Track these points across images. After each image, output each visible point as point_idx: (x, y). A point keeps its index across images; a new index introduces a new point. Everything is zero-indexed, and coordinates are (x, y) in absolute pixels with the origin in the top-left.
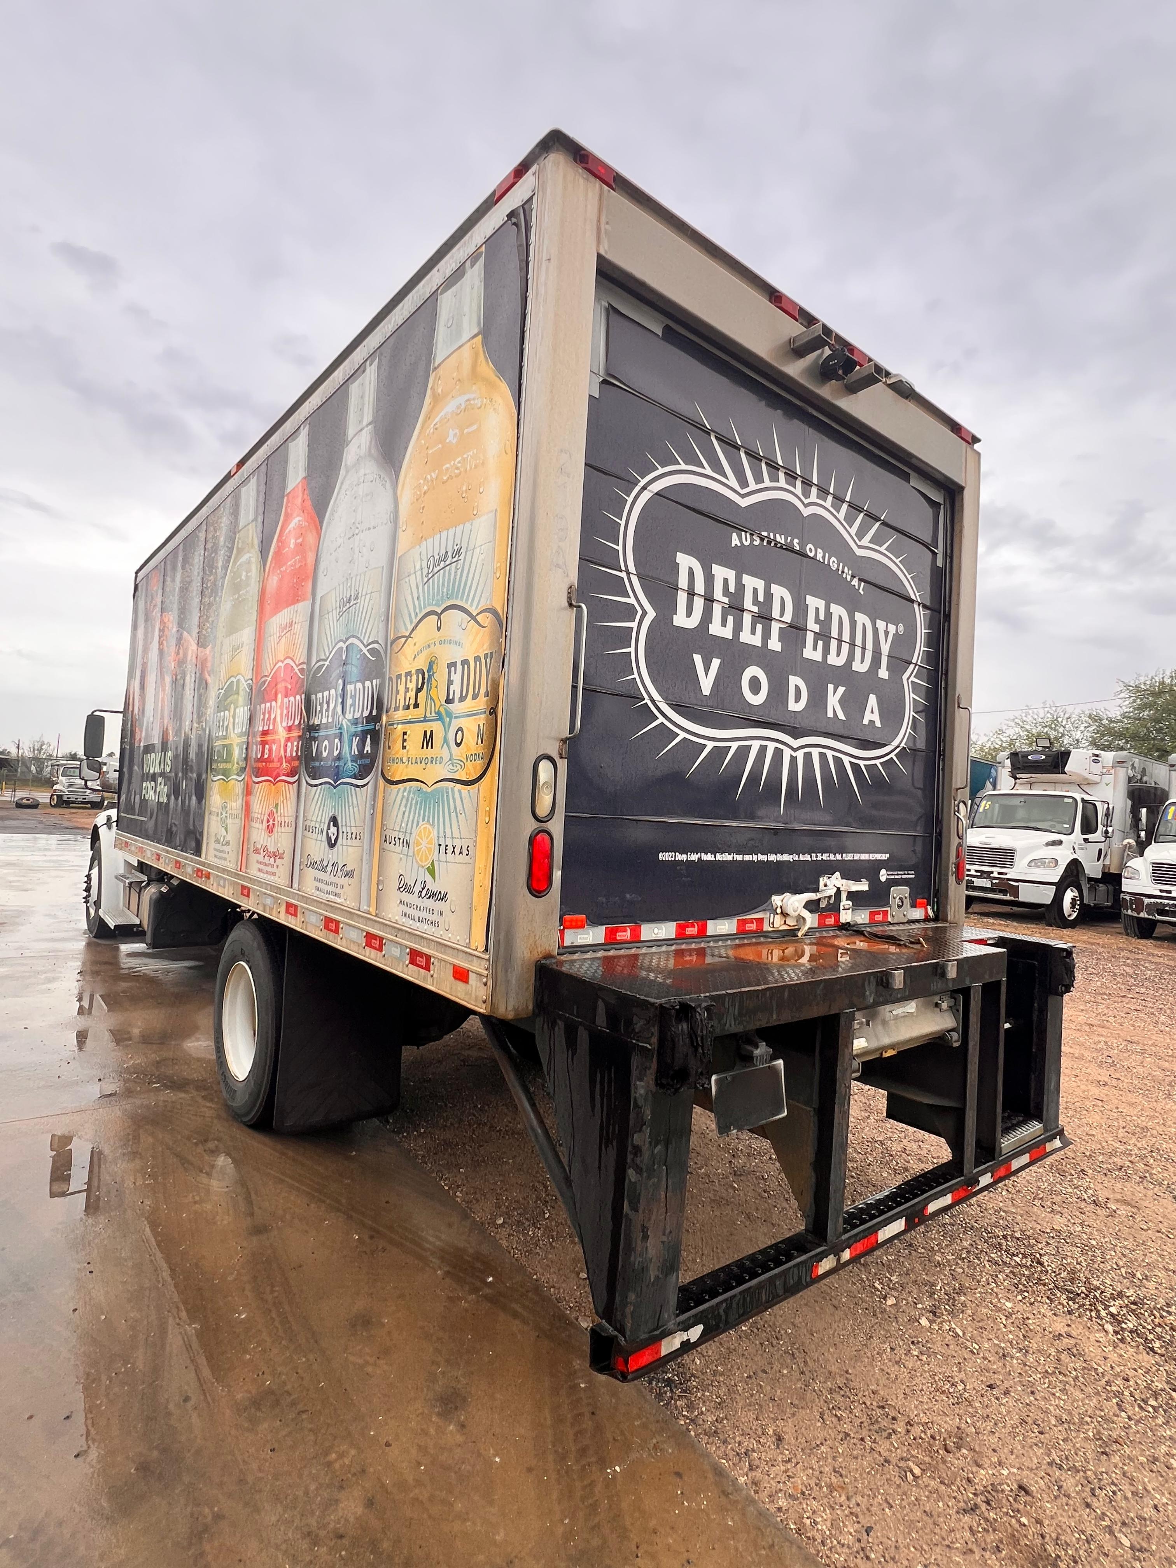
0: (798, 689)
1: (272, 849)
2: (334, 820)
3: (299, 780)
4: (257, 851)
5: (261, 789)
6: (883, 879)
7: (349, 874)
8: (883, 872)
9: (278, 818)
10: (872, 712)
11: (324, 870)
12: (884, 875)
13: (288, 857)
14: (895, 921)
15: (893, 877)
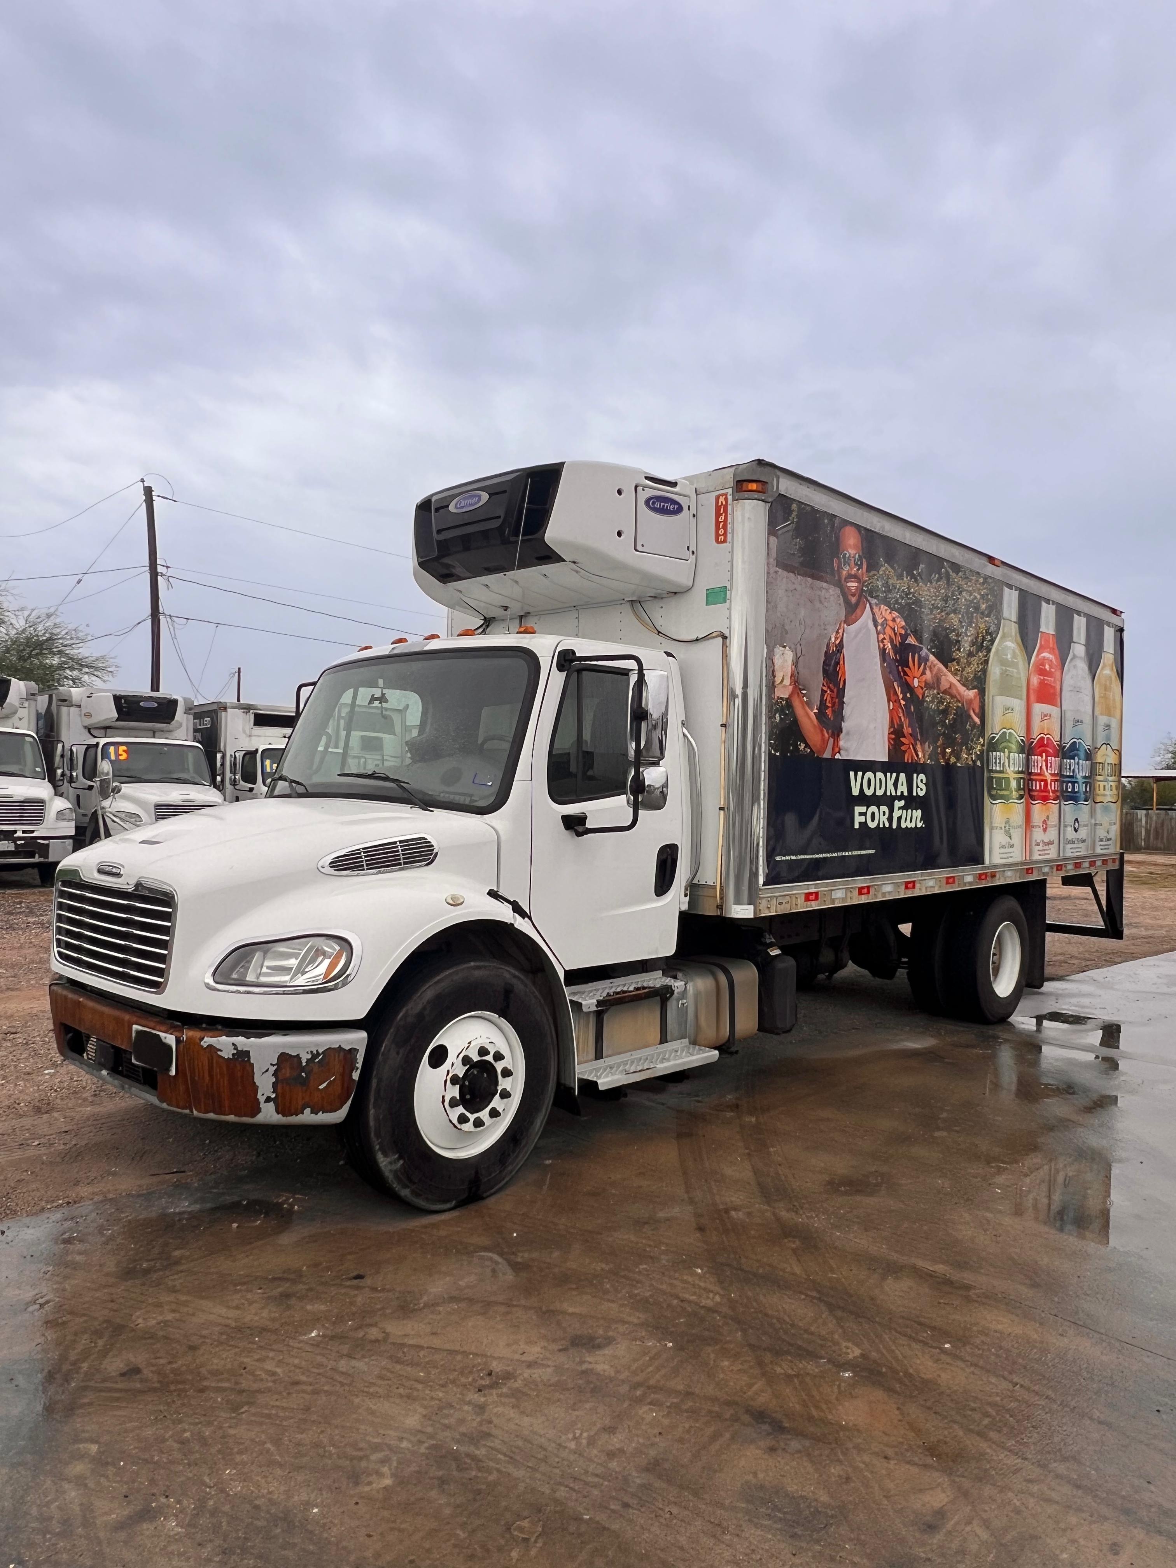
1: (1046, 840)
2: (1077, 820)
3: (1060, 804)
4: (1038, 845)
5: (1037, 808)
7: (1084, 841)
9: (1049, 823)
11: (1073, 843)
13: (1056, 842)
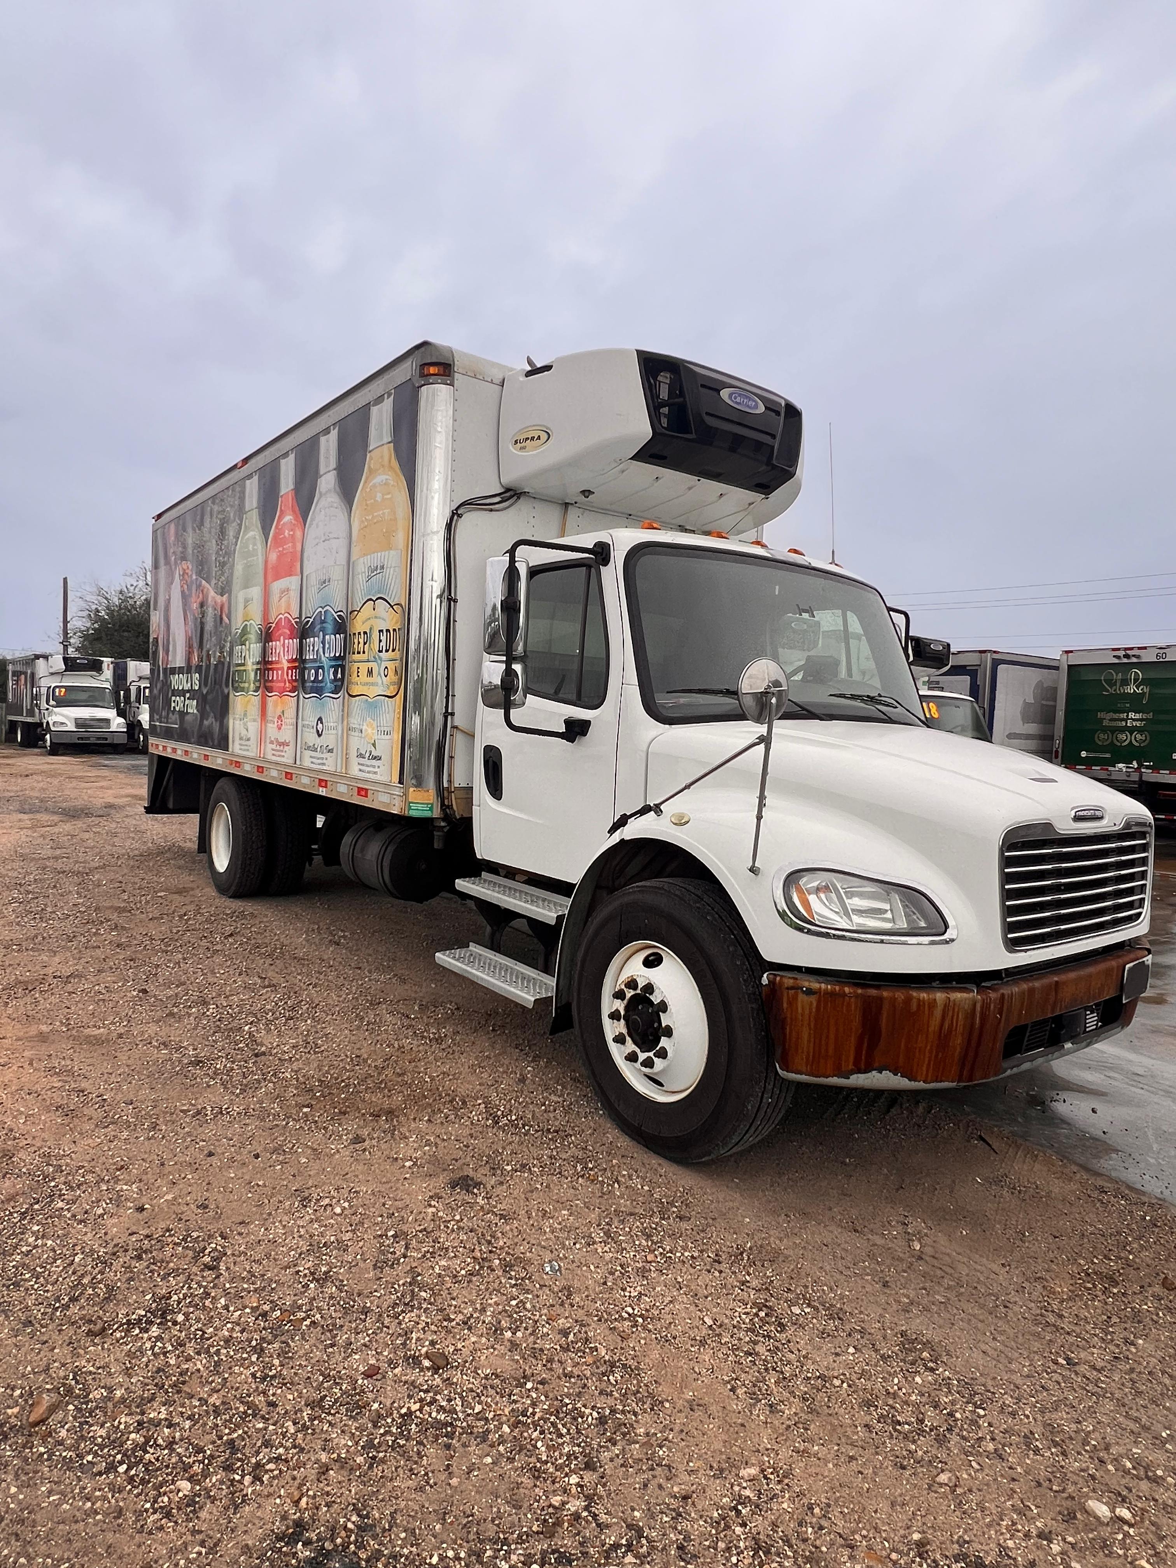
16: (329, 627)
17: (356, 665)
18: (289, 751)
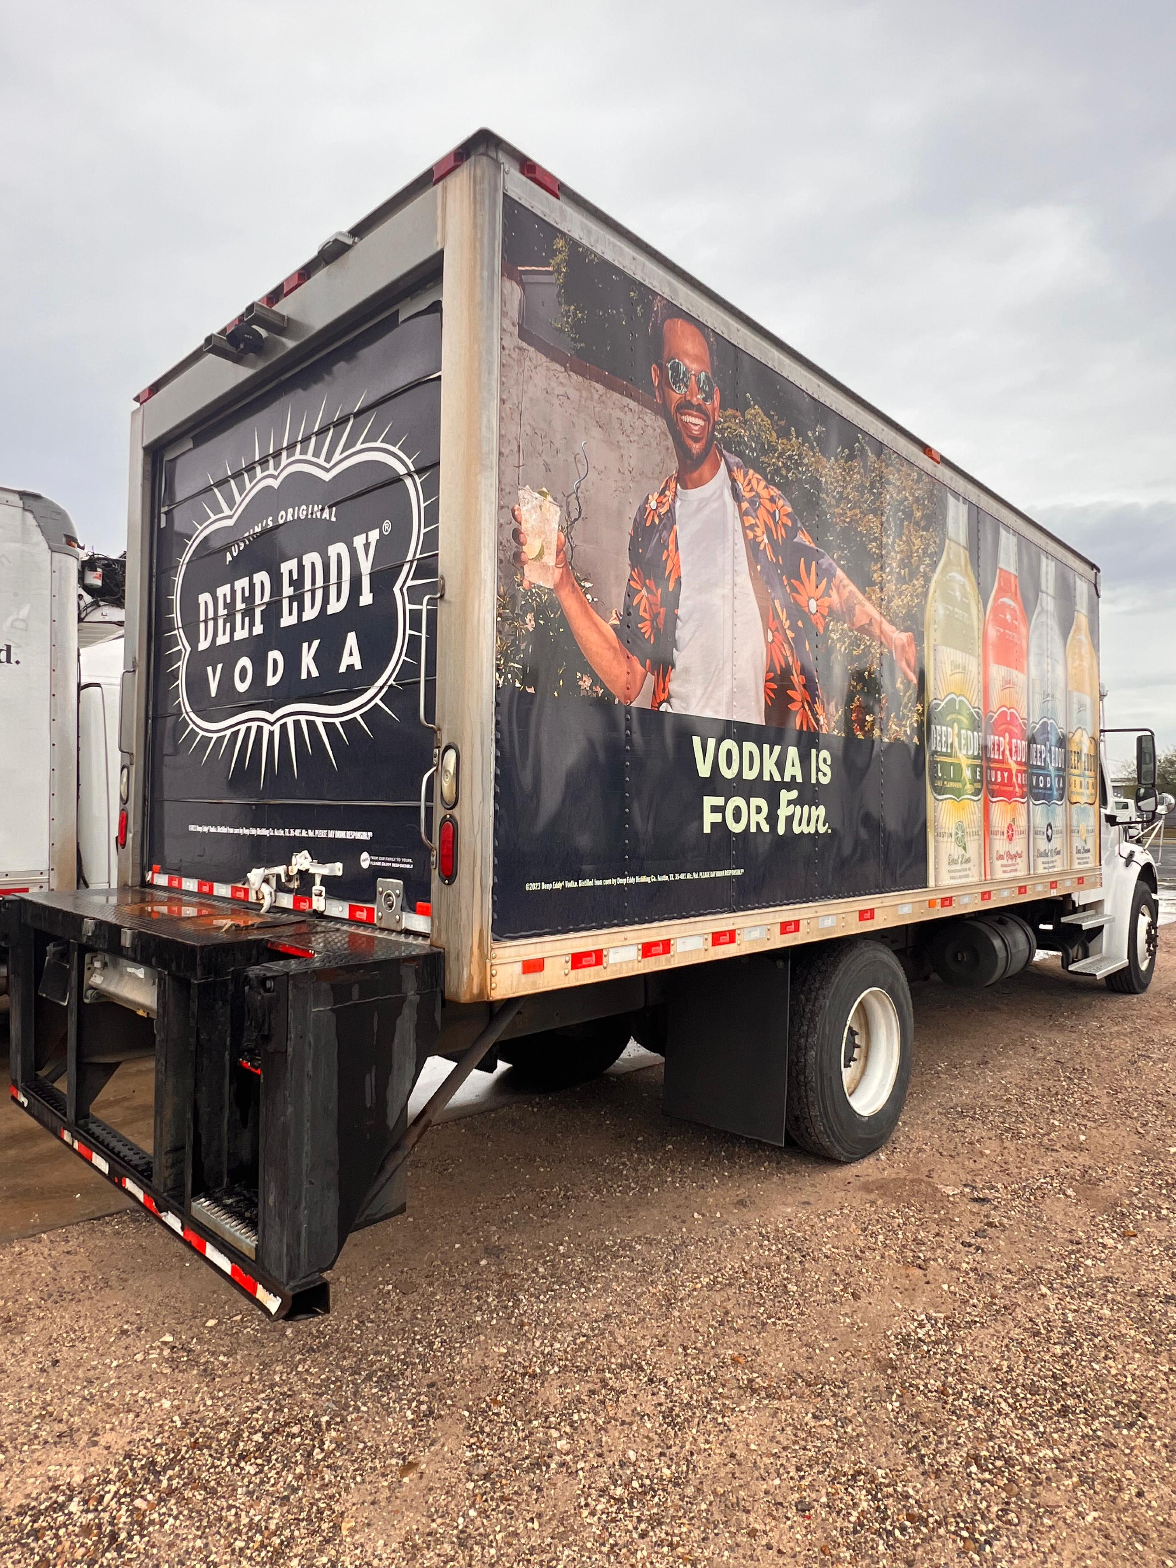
0: (275, 662)
6: (365, 865)
8: (365, 855)
10: (351, 654)
12: (365, 860)
14: (383, 926)
15: (378, 864)
16: (1053, 739)
17: (1073, 778)
18: (1021, 863)
